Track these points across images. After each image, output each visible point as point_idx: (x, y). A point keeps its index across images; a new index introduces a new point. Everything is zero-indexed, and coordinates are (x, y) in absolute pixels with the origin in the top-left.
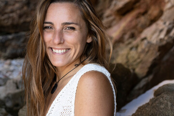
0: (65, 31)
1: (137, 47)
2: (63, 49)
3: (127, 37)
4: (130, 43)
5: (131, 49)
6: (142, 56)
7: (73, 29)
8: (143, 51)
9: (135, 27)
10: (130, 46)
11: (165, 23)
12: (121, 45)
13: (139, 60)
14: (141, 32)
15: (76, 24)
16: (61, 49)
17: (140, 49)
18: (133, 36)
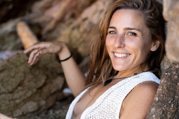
0: (127, 37)
1: (78, 27)
2: (124, 54)
3: (67, 17)
4: (71, 23)
5: (73, 29)
6: (85, 36)
7: (135, 34)
8: (85, 31)
9: (75, 7)
10: (72, 26)
11: (104, 4)
12: (63, 25)
13: (81, 40)
14: (81, 12)
15: (138, 30)
16: (122, 53)
17: (82, 29)
18: (73, 16)
